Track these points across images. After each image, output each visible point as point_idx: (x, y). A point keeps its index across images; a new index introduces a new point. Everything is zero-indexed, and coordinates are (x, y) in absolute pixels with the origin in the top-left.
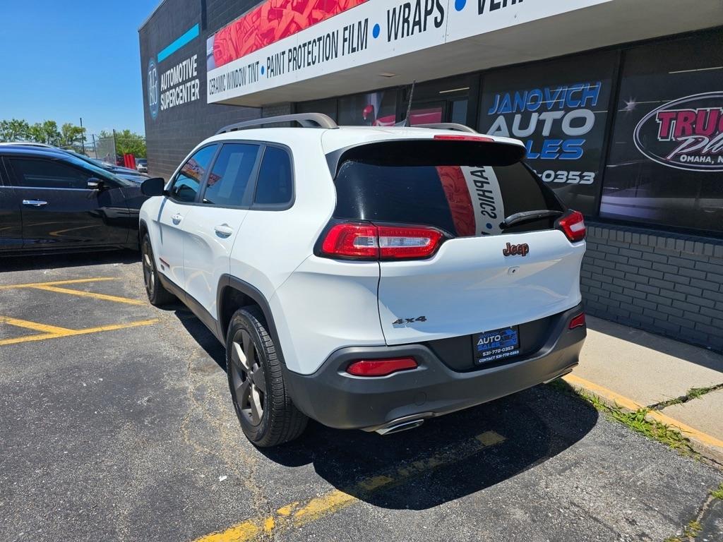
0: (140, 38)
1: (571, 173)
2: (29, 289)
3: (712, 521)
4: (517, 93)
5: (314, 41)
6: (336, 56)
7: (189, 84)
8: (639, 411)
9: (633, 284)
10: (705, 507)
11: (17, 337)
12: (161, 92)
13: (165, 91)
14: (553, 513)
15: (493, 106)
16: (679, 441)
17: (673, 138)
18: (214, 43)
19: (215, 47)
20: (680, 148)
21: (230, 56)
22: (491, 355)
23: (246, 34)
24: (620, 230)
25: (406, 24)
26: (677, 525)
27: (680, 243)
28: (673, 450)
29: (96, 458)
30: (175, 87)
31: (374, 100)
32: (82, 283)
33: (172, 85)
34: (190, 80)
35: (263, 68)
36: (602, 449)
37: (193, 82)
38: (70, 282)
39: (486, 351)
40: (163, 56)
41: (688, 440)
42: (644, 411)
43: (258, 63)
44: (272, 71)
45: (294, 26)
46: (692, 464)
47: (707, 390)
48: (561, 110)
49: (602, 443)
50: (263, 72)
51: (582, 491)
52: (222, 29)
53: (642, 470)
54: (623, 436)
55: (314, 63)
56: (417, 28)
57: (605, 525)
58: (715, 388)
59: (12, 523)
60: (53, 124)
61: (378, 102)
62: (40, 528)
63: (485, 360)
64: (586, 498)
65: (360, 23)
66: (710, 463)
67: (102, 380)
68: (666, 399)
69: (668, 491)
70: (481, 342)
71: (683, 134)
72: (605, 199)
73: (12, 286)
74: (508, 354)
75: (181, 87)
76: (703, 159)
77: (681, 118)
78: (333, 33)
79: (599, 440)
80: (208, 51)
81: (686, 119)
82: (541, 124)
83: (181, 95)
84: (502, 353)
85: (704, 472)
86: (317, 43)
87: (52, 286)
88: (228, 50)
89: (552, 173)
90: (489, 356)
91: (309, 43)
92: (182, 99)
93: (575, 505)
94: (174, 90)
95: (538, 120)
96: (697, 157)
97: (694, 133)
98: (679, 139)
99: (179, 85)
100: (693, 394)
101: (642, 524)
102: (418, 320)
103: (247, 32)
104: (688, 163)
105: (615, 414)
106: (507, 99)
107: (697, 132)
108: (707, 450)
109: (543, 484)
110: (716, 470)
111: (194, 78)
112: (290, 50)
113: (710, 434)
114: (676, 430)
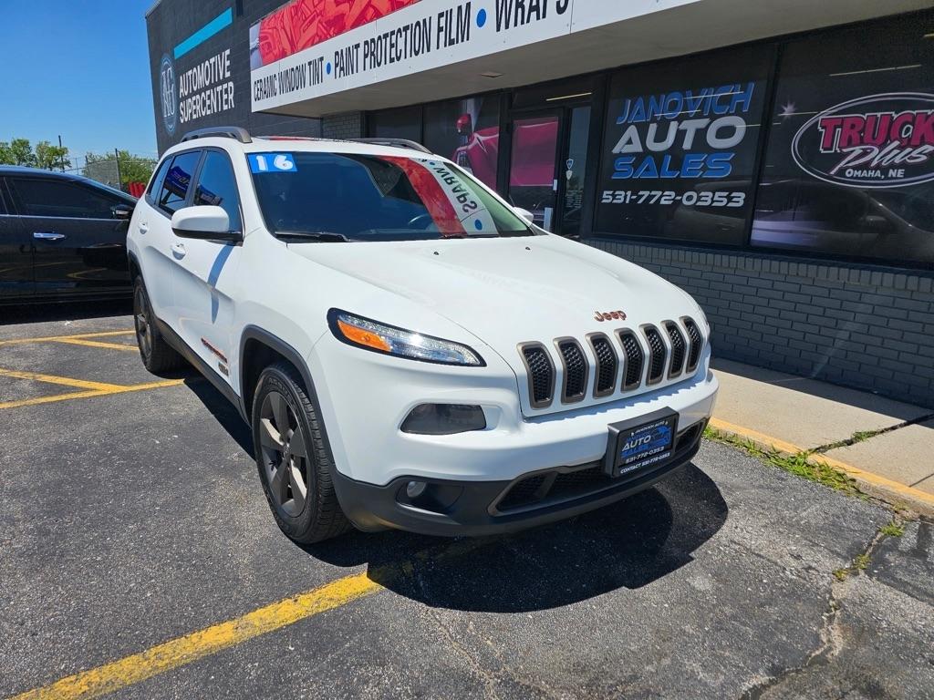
0: (148, 26)
1: (717, 194)
2: (52, 342)
3: (882, 555)
4: (653, 97)
5: (399, 30)
6: (428, 50)
7: (219, 88)
8: (799, 455)
9: (789, 323)
10: (875, 542)
11: (56, 395)
12: (180, 99)
13: (185, 98)
14: (713, 550)
15: (622, 113)
16: (844, 482)
17: (837, 149)
18: (260, 33)
19: (261, 39)
20: (846, 160)
21: (283, 49)
23: (304, 21)
24: (775, 259)
25: (520, 10)
26: (846, 559)
27: (844, 271)
28: (838, 491)
29: (196, 512)
30: (199, 92)
31: (470, 108)
32: (118, 335)
33: (195, 89)
34: (221, 83)
35: (329, 65)
36: (760, 492)
37: (225, 86)
38: (101, 334)
40: (181, 50)
41: (854, 480)
42: (805, 454)
43: (322, 59)
44: (342, 69)
45: (371, 11)
46: (858, 504)
47: (873, 434)
48: (706, 117)
49: (761, 487)
50: (329, 71)
51: (742, 530)
52: (270, 15)
53: (805, 510)
54: (782, 479)
55: (398, 59)
56: (534, 14)
57: (768, 560)
58: (882, 432)
59: (117, 575)
60: (25, 144)
61: (476, 111)
62: (152, 578)
64: (747, 536)
65: (460, 8)
66: (879, 503)
67: (176, 436)
68: (828, 443)
69: (834, 529)
71: (849, 144)
72: (758, 224)
73: (28, 340)
75: (208, 92)
76: (871, 174)
77: (847, 125)
78: (424, 21)
79: (757, 484)
80: (251, 44)
81: (853, 126)
82: (681, 135)
83: (208, 102)
85: (873, 511)
86: (403, 33)
87: (80, 339)
88: (280, 43)
89: (695, 195)
91: (393, 33)
92: (209, 108)
93: (735, 543)
94: (198, 96)
95: (678, 130)
96: (865, 171)
97: (862, 143)
98: (845, 150)
99: (205, 89)
100: (858, 437)
101: (808, 558)
103: (306, 19)
104: (855, 178)
105: (772, 459)
106: (640, 105)
107: (865, 141)
108: (875, 490)
109: (699, 525)
110: (885, 509)
111: (226, 80)
112: (366, 43)
113: (878, 474)
114: (841, 471)
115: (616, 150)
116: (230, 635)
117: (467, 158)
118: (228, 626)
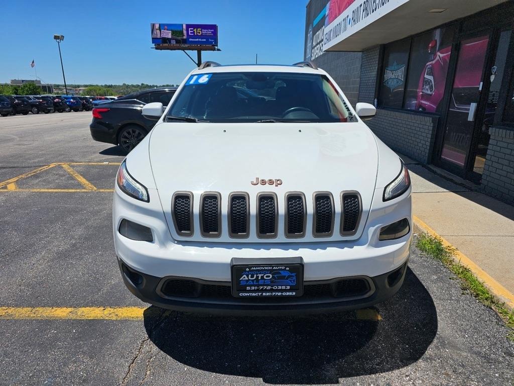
116: (65, 314)
117: (431, 69)
118: (70, 309)
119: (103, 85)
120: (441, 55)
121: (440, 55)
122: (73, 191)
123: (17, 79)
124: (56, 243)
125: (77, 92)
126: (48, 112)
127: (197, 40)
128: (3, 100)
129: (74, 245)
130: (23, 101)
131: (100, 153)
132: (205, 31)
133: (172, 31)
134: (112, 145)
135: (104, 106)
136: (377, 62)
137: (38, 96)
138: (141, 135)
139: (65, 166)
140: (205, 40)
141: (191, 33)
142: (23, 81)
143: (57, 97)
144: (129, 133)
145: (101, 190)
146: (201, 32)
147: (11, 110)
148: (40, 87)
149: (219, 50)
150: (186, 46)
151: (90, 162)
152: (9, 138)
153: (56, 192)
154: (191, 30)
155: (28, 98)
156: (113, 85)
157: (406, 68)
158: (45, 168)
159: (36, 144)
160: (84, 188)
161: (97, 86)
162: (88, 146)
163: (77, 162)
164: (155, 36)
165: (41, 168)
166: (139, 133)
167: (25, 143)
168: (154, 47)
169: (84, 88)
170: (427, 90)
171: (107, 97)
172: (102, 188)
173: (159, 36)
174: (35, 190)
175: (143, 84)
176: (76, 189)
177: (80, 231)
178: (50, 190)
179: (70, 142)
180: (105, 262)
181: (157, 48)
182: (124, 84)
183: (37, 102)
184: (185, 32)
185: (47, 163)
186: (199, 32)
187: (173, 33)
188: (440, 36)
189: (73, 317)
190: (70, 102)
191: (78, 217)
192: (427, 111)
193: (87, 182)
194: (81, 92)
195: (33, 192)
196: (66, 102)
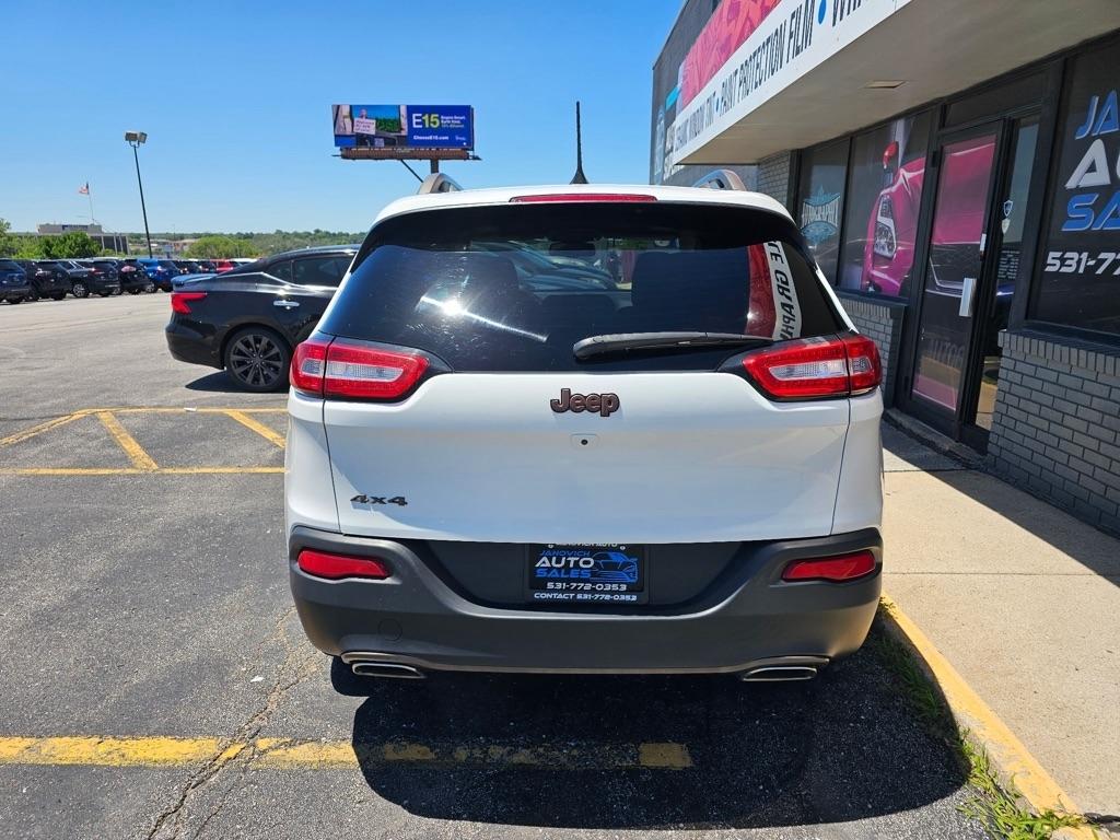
5: (763, 45)
6: (781, 66)
12: (665, 155)
13: (669, 152)
15: (1084, 121)
18: (684, 71)
19: (684, 79)
21: (695, 87)
22: (568, 590)
23: (709, 50)
31: (899, 132)
35: (718, 101)
39: (555, 580)
40: (671, 100)
43: (715, 94)
44: (725, 104)
45: (748, 24)
50: (717, 108)
52: (692, 48)
55: (761, 82)
63: (547, 596)
70: (544, 562)
74: (608, 597)
78: (781, 27)
80: (679, 85)
84: (593, 591)
86: (766, 48)
88: (694, 80)
90: (561, 591)
91: (759, 50)
102: (393, 501)
103: (710, 47)
106: (1111, 104)
112: (742, 67)
115: (1071, 184)
116: (14, 752)
117: (890, 206)
118: (28, 742)
119: (234, 233)
120: (908, 175)
121: (905, 175)
122: (107, 472)
123: (52, 223)
124: (39, 591)
125: (179, 249)
126: (107, 293)
127: (431, 138)
128: (12, 271)
129: (75, 596)
130: (55, 271)
131: (187, 386)
132: (446, 120)
133: (377, 120)
134: (212, 371)
135: (195, 288)
136: (786, 187)
137: (87, 260)
138: (273, 347)
139: (106, 417)
140: (447, 138)
141: (417, 123)
142: (64, 227)
143: (129, 262)
144: (247, 345)
145: (166, 471)
146: (437, 121)
147: (27, 289)
148: (99, 239)
149: (477, 158)
150: (407, 150)
151: (159, 406)
152: (5, 354)
153: (70, 476)
154: (417, 118)
155: (65, 264)
156: (255, 232)
157: (842, 200)
158: (63, 421)
159: (57, 366)
160: (132, 467)
161: (222, 235)
162: (165, 371)
163: (133, 407)
164: (341, 132)
165: (53, 422)
166: (269, 344)
167: (36, 364)
168: (340, 153)
169: (193, 241)
170: (883, 248)
171: (236, 260)
172: (170, 466)
173: (349, 131)
174: (28, 471)
175: (317, 231)
176: (115, 468)
177: (96, 565)
178: (58, 472)
179: (130, 361)
180: (130, 633)
181: (344, 157)
182: (279, 232)
183: (86, 273)
184: (404, 121)
185: (69, 409)
186: (434, 121)
187: (380, 123)
188: (905, 135)
189: (31, 758)
190: (154, 271)
191: (101, 532)
192: (883, 293)
193: (142, 453)
194: (186, 249)
195: (21, 476)
196: (146, 273)
